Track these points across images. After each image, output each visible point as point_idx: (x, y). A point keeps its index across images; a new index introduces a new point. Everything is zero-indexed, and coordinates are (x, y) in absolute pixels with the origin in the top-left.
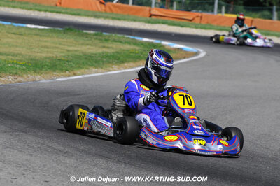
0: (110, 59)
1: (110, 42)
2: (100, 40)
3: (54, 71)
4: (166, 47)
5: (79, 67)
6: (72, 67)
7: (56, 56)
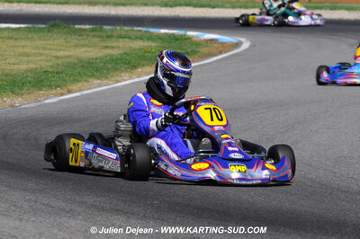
0: (117, 64)
1: (114, 39)
2: (100, 37)
3: (40, 89)
4: (194, 39)
5: (75, 80)
6: (65, 81)
7: (41, 68)
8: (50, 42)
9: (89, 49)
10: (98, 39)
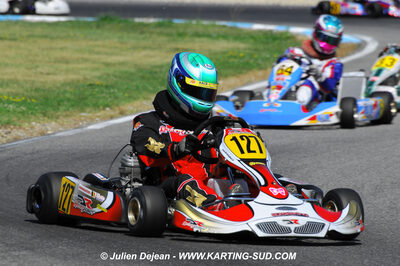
1: (187, 38)
2: (168, 35)
3: (82, 110)
4: (299, 38)
5: (130, 97)
6: (116, 98)
7: (85, 79)
8: (99, 43)
9: (152, 53)
10: (164, 39)
